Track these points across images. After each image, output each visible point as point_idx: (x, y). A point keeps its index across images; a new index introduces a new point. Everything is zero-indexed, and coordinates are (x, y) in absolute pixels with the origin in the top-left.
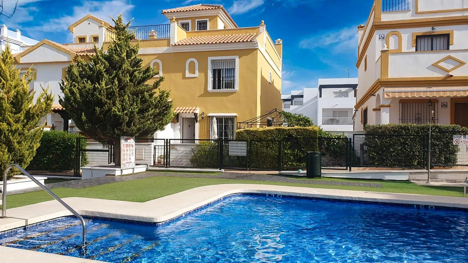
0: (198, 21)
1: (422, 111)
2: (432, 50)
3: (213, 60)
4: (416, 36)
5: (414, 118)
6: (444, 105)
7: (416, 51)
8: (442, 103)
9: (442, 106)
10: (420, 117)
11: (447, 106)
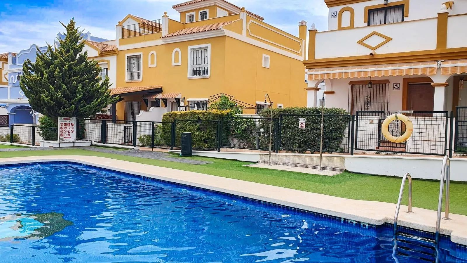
0: (200, 12)
1: (372, 93)
2: (385, 23)
3: (193, 49)
4: (369, 10)
5: (363, 102)
6: (396, 87)
7: (368, 26)
8: (394, 84)
9: (394, 88)
10: (369, 100)
11: (399, 87)
